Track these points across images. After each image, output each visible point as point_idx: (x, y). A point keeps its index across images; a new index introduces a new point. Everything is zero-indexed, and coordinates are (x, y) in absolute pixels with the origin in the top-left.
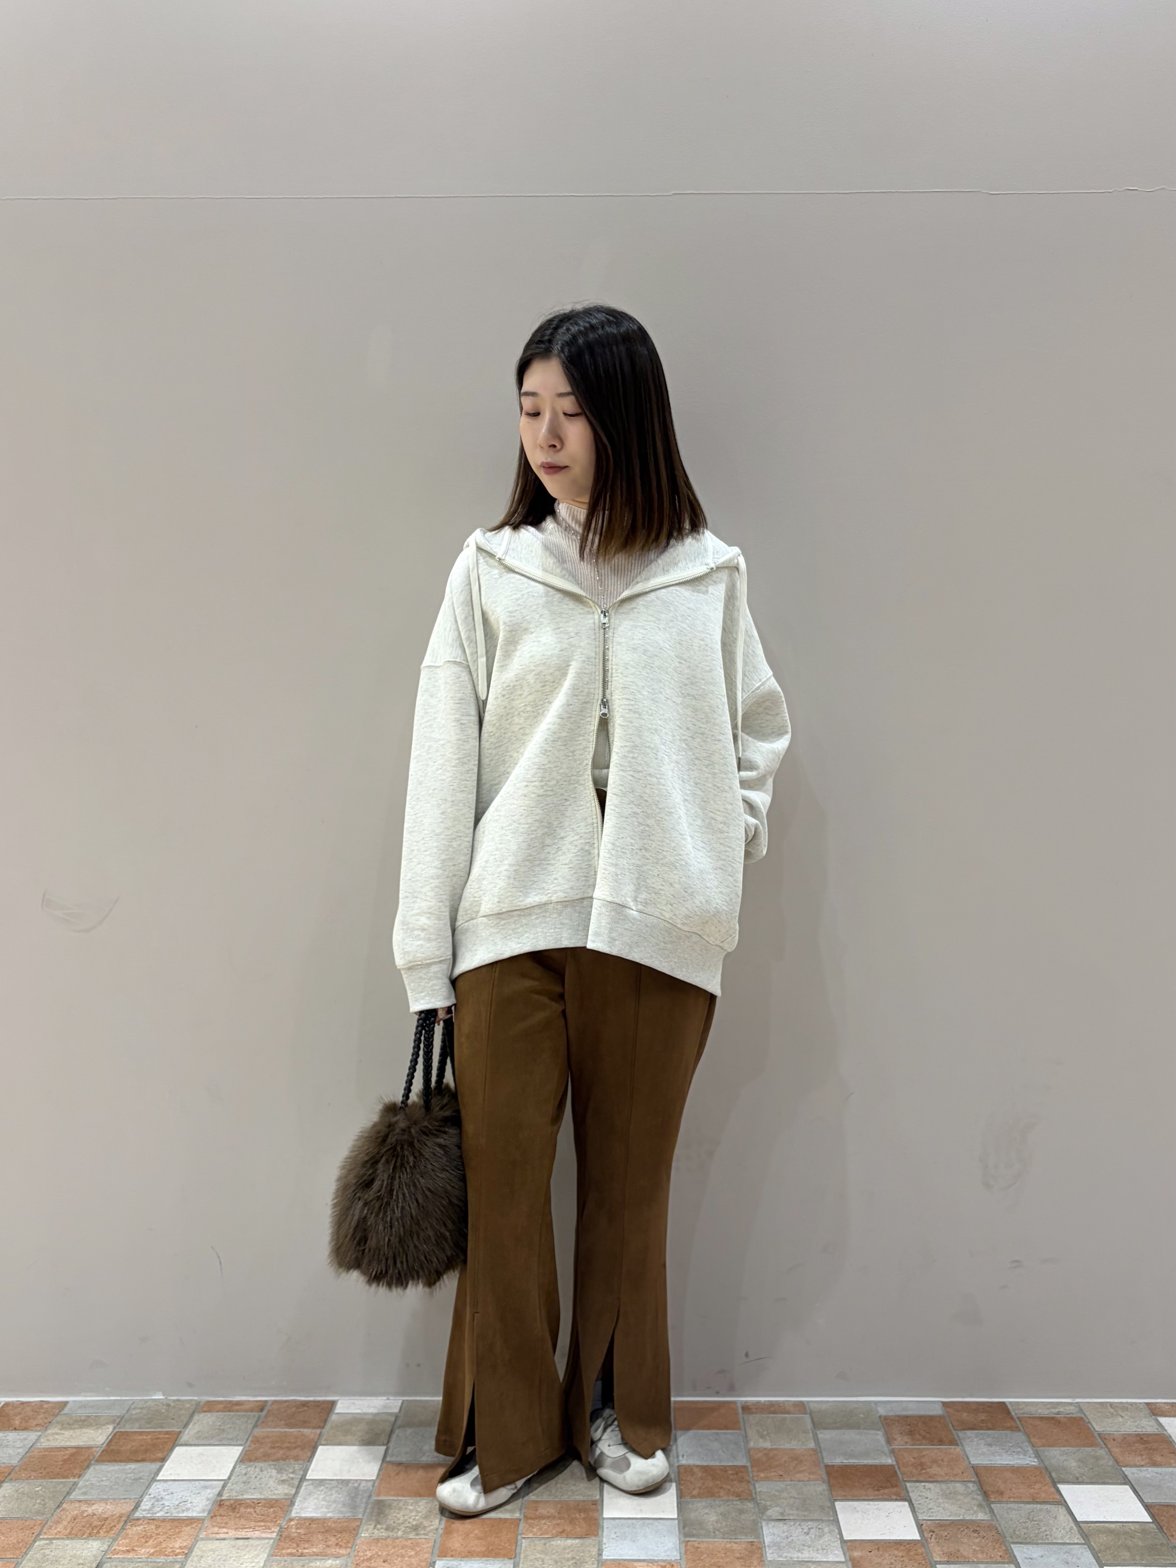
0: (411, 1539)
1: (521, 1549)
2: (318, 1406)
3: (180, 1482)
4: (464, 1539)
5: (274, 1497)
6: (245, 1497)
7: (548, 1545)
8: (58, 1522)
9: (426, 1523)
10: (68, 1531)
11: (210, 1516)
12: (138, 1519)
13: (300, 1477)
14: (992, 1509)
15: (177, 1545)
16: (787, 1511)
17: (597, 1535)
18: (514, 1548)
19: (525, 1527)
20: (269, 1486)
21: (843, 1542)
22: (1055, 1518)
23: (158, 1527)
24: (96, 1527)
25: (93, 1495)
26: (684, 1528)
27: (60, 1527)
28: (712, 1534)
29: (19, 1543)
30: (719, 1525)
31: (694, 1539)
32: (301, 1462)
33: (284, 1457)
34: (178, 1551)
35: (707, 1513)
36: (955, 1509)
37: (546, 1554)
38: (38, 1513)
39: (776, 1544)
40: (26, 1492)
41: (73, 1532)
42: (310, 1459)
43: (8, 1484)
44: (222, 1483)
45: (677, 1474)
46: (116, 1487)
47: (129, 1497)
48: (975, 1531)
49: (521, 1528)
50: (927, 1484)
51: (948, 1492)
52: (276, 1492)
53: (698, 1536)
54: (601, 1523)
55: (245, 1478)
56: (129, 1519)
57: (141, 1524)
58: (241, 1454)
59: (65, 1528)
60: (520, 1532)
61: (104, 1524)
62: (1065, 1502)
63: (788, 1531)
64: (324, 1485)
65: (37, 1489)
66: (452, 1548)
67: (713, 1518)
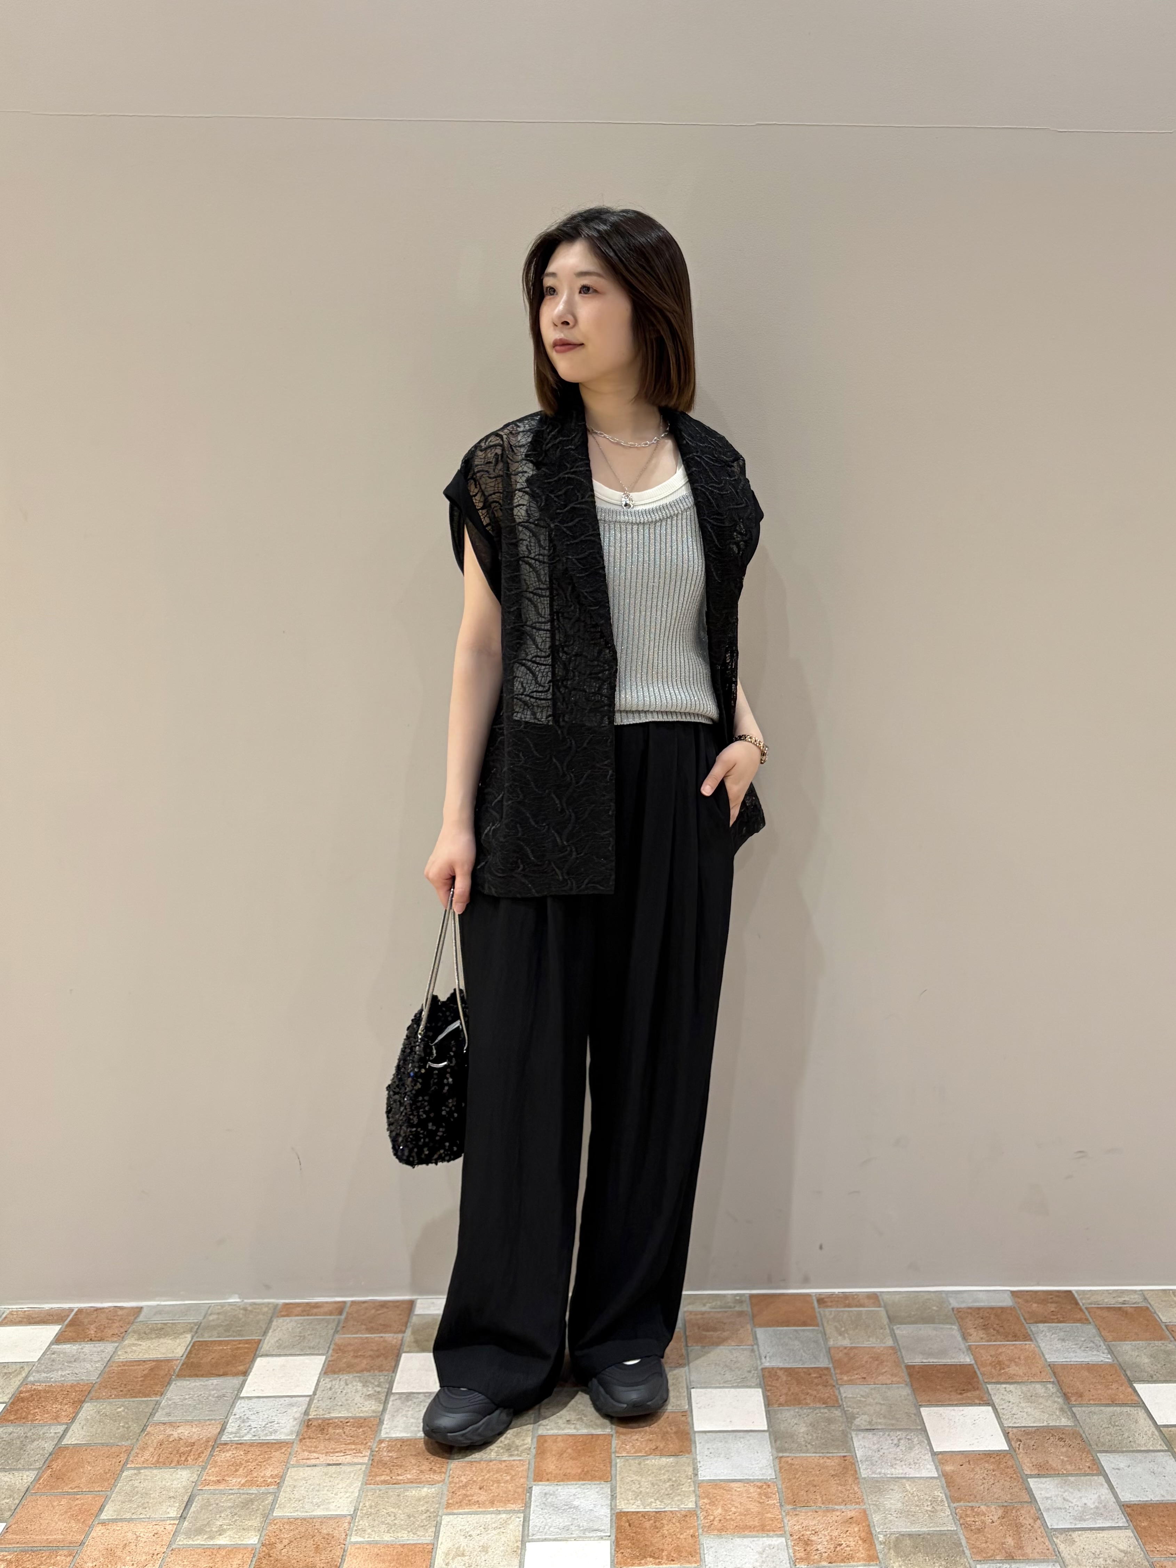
0: (504, 1461)
1: (616, 1470)
2: (397, 1307)
3: (265, 1399)
4: (557, 1461)
5: (362, 1415)
6: (333, 1415)
7: (642, 1464)
8: (143, 1449)
9: (518, 1442)
10: (155, 1458)
11: (298, 1439)
12: (225, 1444)
13: (386, 1390)
14: (1074, 1414)
15: (268, 1474)
16: (875, 1421)
17: (689, 1452)
18: (609, 1469)
19: (617, 1444)
20: (355, 1402)
21: (934, 1454)
22: (1136, 1422)
23: (247, 1453)
24: (184, 1453)
25: (176, 1416)
26: (775, 1441)
27: (147, 1455)
28: (804, 1448)
29: (106, 1473)
30: (810, 1437)
31: (787, 1454)
32: (386, 1373)
33: (368, 1367)
34: (269, 1480)
35: (796, 1424)
36: (1038, 1414)
37: (642, 1475)
38: (123, 1437)
39: (868, 1459)
40: (108, 1413)
41: (160, 1460)
42: (395, 1369)
43: (89, 1404)
44: (308, 1399)
45: (762, 1379)
46: (200, 1406)
47: (215, 1418)
48: (1061, 1439)
49: (614, 1445)
50: (1007, 1386)
51: (1029, 1394)
52: (364, 1409)
53: (790, 1450)
54: (693, 1438)
55: (330, 1392)
56: (216, 1444)
57: (230, 1450)
58: (323, 1366)
59: (152, 1455)
60: (613, 1450)
61: (191, 1451)
62: (1144, 1403)
63: (878, 1442)
64: (411, 1400)
65: (119, 1410)
66: (548, 1471)
67: (803, 1429)
